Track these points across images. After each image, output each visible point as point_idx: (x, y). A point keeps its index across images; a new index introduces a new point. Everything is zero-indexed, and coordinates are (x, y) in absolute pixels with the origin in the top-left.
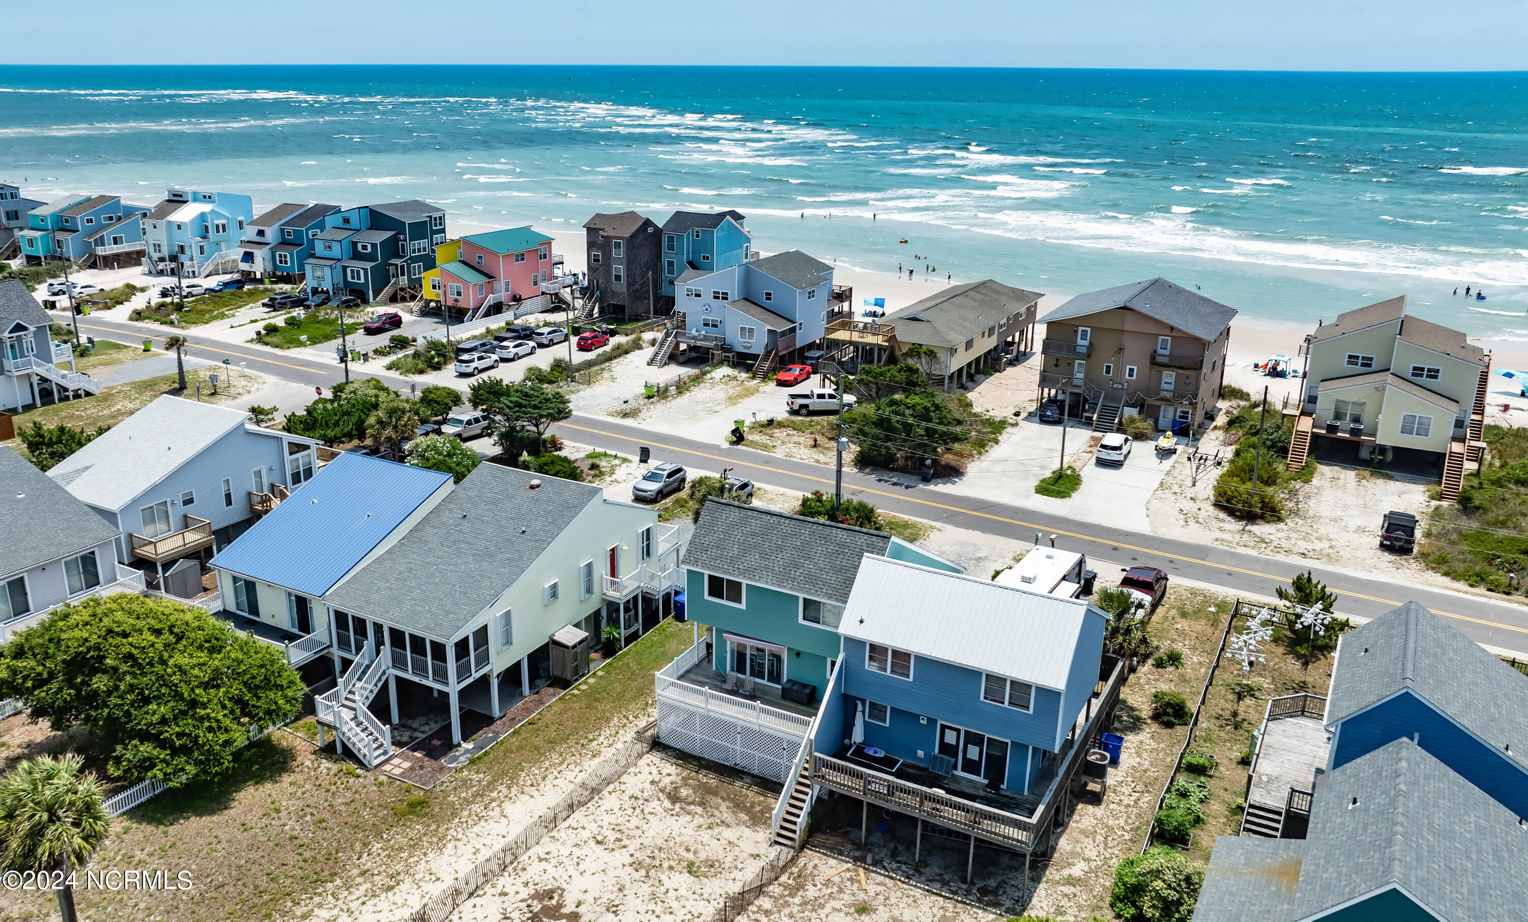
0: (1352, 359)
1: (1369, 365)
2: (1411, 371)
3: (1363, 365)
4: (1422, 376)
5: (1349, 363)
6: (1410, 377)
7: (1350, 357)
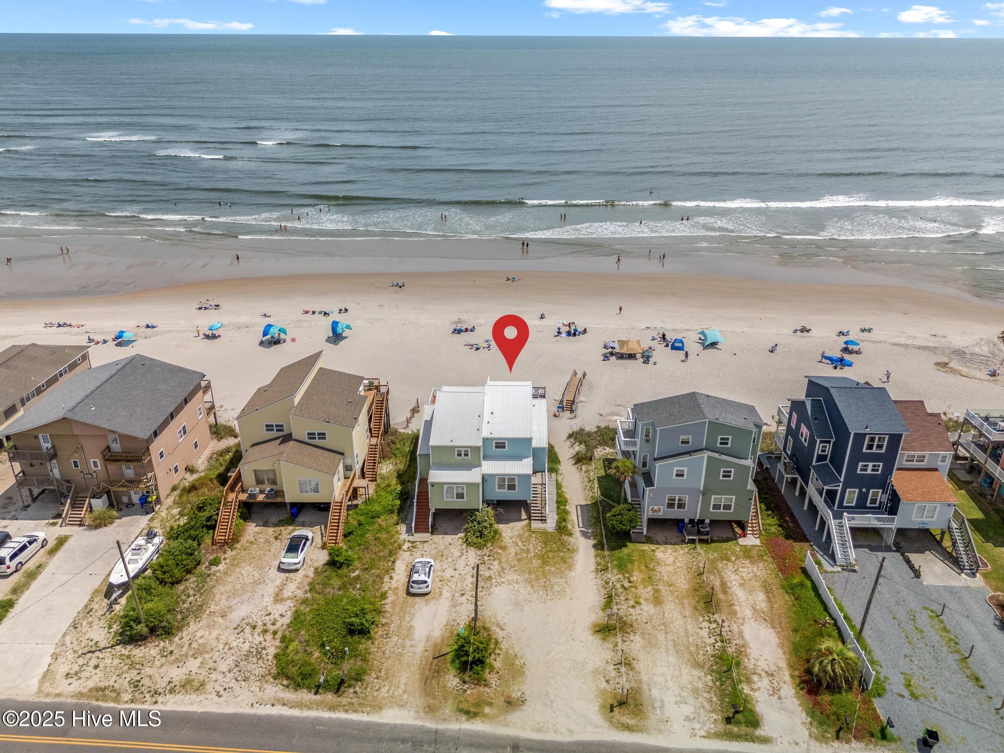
0: (269, 427)
1: (282, 430)
2: (307, 437)
3: (277, 430)
4: (314, 438)
5: (268, 430)
6: (307, 440)
7: (267, 426)
